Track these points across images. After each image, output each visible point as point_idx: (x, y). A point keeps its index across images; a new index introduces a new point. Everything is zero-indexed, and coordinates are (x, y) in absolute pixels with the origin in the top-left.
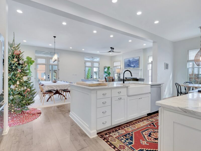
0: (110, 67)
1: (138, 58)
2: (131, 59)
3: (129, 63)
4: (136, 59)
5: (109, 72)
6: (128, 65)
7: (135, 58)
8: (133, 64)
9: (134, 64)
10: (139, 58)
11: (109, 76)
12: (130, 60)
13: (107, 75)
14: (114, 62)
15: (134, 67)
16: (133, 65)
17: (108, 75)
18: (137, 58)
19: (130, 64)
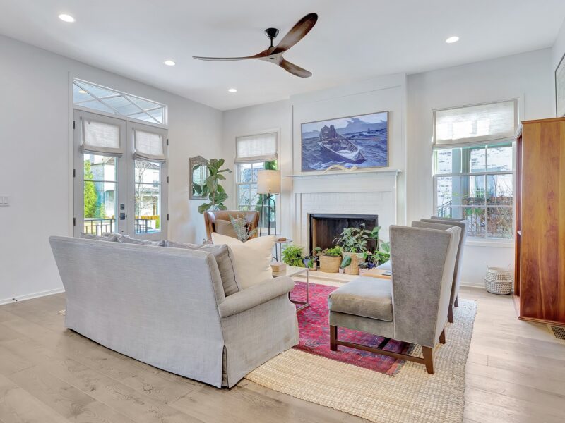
0: (222, 162)
1: (383, 118)
2: (340, 125)
3: (330, 142)
4: (372, 122)
5: (219, 188)
6: (323, 150)
7: (361, 118)
8: (352, 149)
9: (360, 148)
10: (386, 120)
11: (222, 207)
12: (332, 127)
13: (208, 201)
14: (237, 139)
15: (359, 161)
16: (355, 154)
17: (216, 201)
18: (376, 120)
19: (337, 149)
